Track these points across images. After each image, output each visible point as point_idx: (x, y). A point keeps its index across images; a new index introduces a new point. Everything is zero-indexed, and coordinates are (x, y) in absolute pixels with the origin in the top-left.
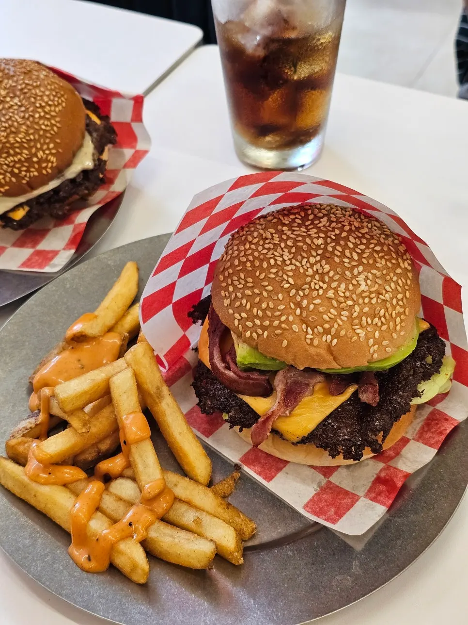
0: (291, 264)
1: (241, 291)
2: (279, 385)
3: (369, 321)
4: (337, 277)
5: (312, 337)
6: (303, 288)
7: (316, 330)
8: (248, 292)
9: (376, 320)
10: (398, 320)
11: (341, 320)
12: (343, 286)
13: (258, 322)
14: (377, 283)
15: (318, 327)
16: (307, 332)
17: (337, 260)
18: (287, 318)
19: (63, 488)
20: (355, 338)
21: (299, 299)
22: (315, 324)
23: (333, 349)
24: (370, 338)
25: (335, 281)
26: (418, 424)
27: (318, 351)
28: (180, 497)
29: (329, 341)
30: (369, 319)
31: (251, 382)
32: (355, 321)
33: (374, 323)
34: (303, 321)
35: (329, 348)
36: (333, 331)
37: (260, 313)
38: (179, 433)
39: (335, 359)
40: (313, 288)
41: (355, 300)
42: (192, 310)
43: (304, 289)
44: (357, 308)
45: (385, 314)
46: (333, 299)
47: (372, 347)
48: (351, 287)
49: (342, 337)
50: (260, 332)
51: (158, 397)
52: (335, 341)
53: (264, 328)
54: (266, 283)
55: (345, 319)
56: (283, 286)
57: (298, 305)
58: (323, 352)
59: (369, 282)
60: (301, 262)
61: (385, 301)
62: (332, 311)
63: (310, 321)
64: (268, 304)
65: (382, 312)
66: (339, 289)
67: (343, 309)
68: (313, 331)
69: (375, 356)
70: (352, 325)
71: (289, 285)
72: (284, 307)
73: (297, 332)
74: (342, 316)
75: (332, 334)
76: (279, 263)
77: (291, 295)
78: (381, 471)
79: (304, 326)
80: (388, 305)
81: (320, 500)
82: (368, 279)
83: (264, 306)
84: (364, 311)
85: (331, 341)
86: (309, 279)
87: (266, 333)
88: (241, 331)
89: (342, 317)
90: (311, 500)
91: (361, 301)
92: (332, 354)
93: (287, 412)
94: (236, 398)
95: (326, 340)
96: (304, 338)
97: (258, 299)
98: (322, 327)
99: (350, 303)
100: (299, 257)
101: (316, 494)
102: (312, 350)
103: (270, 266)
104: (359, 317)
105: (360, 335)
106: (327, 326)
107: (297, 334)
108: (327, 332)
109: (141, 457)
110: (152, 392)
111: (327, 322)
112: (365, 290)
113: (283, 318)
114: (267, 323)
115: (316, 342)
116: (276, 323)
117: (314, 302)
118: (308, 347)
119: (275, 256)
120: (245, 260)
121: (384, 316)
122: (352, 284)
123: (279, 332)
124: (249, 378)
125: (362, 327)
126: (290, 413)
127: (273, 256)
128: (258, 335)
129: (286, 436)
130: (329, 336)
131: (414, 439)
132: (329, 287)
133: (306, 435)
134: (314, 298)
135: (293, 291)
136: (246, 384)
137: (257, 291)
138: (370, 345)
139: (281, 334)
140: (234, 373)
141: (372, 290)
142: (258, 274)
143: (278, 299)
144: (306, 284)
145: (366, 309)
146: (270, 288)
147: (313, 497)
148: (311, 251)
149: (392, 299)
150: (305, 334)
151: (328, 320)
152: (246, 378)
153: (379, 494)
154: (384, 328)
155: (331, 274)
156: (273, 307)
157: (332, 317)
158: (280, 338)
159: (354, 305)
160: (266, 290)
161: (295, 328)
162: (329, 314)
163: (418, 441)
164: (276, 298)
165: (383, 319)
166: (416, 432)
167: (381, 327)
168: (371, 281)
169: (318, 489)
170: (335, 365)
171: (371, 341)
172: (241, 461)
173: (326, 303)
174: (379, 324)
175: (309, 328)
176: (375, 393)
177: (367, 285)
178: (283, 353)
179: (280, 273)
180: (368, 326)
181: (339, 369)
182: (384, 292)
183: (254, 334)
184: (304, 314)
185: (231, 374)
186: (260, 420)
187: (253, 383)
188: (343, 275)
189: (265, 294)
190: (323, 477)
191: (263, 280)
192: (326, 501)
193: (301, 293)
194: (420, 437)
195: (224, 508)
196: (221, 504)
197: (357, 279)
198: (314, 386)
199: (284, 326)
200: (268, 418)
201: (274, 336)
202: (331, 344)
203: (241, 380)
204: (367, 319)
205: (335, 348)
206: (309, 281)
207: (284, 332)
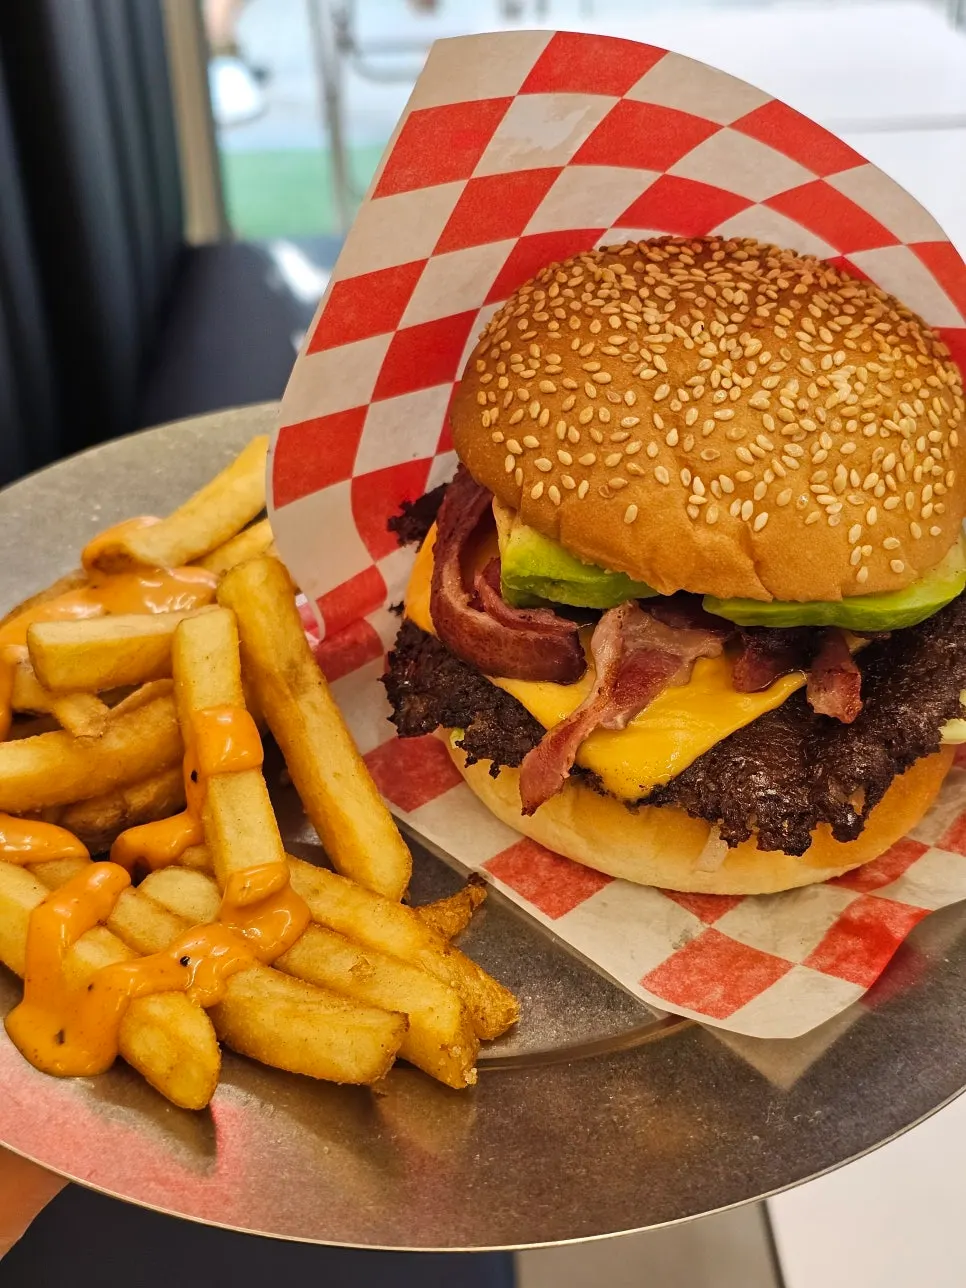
0: (663, 331)
1: (530, 384)
2: (604, 647)
3: (855, 478)
4: (777, 366)
5: (704, 500)
6: (689, 382)
7: (714, 484)
8: (548, 385)
9: (873, 477)
10: (928, 490)
11: (783, 463)
12: (793, 387)
13: (566, 457)
14: (879, 392)
15: (723, 478)
16: (690, 489)
17: (781, 333)
18: (643, 449)
19: (23, 871)
20: (815, 515)
21: (676, 406)
22: (715, 468)
23: (755, 537)
24: (855, 523)
25: (774, 373)
26: (951, 812)
27: (717, 539)
28: (323, 920)
29: (746, 517)
30: (854, 474)
31: (532, 635)
32: (818, 473)
33: (867, 485)
34: (683, 461)
35: (745, 536)
36: (760, 488)
37: (575, 435)
38: (336, 775)
39: (758, 566)
40: (715, 384)
41: (823, 420)
42: (399, 513)
43: (692, 387)
44: (826, 440)
45: (895, 468)
46: (766, 411)
47: (858, 548)
48: (813, 391)
49: (784, 507)
50: (569, 482)
51: (290, 686)
52: (762, 519)
53: (582, 472)
54: (595, 366)
55: (792, 463)
56: (639, 375)
57: (676, 420)
58: (727, 542)
59: (859, 386)
60: (688, 330)
61: (899, 435)
62: (762, 439)
63: (702, 460)
64: (596, 413)
65: (890, 460)
66: (782, 391)
67: (789, 438)
68: (707, 486)
69: (864, 573)
70: (811, 483)
71: (655, 372)
72: (636, 420)
73: (667, 486)
74: (787, 454)
75: (757, 498)
76: (632, 326)
77: (657, 397)
78: (851, 906)
79: (685, 473)
80: (906, 448)
81: (687, 969)
82: (858, 380)
83: (586, 415)
84: (844, 449)
85: (752, 519)
86: (707, 364)
87: (584, 486)
88: (519, 484)
89: (784, 457)
90: (662, 968)
91: (837, 425)
92: (751, 553)
93: (619, 719)
94: (491, 688)
95: (740, 515)
96: (682, 501)
97: (570, 401)
98: (732, 476)
99: (809, 424)
100: (685, 319)
101: (676, 956)
102: (702, 537)
103: (608, 329)
104: (830, 464)
105: (829, 509)
106: (745, 475)
107: (665, 489)
108: (743, 490)
109: (233, 809)
110: (277, 670)
111: (747, 465)
112: (849, 402)
113: (633, 447)
114: (590, 458)
115: (712, 515)
116: (614, 458)
117: (718, 414)
118: (689, 526)
119: (622, 311)
120: (546, 317)
121: (894, 472)
122: (818, 385)
123: (618, 481)
124: (534, 627)
125: (834, 490)
126: (626, 722)
127: (617, 310)
128: (565, 492)
129: (609, 784)
130: (749, 504)
131: (938, 846)
132: (757, 385)
133: (664, 783)
134: (717, 405)
135: (663, 391)
136: (520, 641)
137: (570, 383)
138: (853, 540)
139: (625, 487)
140: (493, 613)
141: (867, 403)
142: (576, 344)
143: (624, 402)
144: (699, 373)
145: (849, 447)
146: (604, 377)
147: (669, 961)
148: (717, 310)
149: (915, 436)
150: (685, 491)
151: (751, 459)
152: (518, 623)
153: (845, 957)
154: (892, 501)
155: (765, 358)
156: (607, 420)
157: (761, 452)
158: (621, 499)
159: (820, 433)
160: (594, 382)
161: (662, 473)
162: (752, 446)
163: (949, 849)
164: (619, 400)
165: (890, 479)
166: (944, 831)
167: (884, 498)
168: (865, 385)
169: (683, 945)
170: (757, 588)
171: (856, 531)
172: (487, 868)
173: (748, 417)
174: (880, 490)
175: (697, 480)
176: (851, 690)
177: (854, 391)
178: (624, 541)
179: (634, 347)
180: (850, 491)
181: (763, 603)
182: (896, 414)
183: (554, 491)
184: (689, 444)
185: (483, 619)
186: (546, 739)
187: (537, 641)
188: (793, 364)
189: (591, 390)
190: (695, 919)
191: (586, 358)
192: (701, 971)
193: (684, 394)
194: (955, 842)
195: (438, 952)
196: (431, 941)
197: (829, 376)
198: (694, 662)
199: (633, 466)
200: (567, 730)
201: (605, 494)
202: (753, 525)
203: (504, 629)
204: (849, 473)
205: (762, 535)
206: (707, 367)
207: (632, 483)
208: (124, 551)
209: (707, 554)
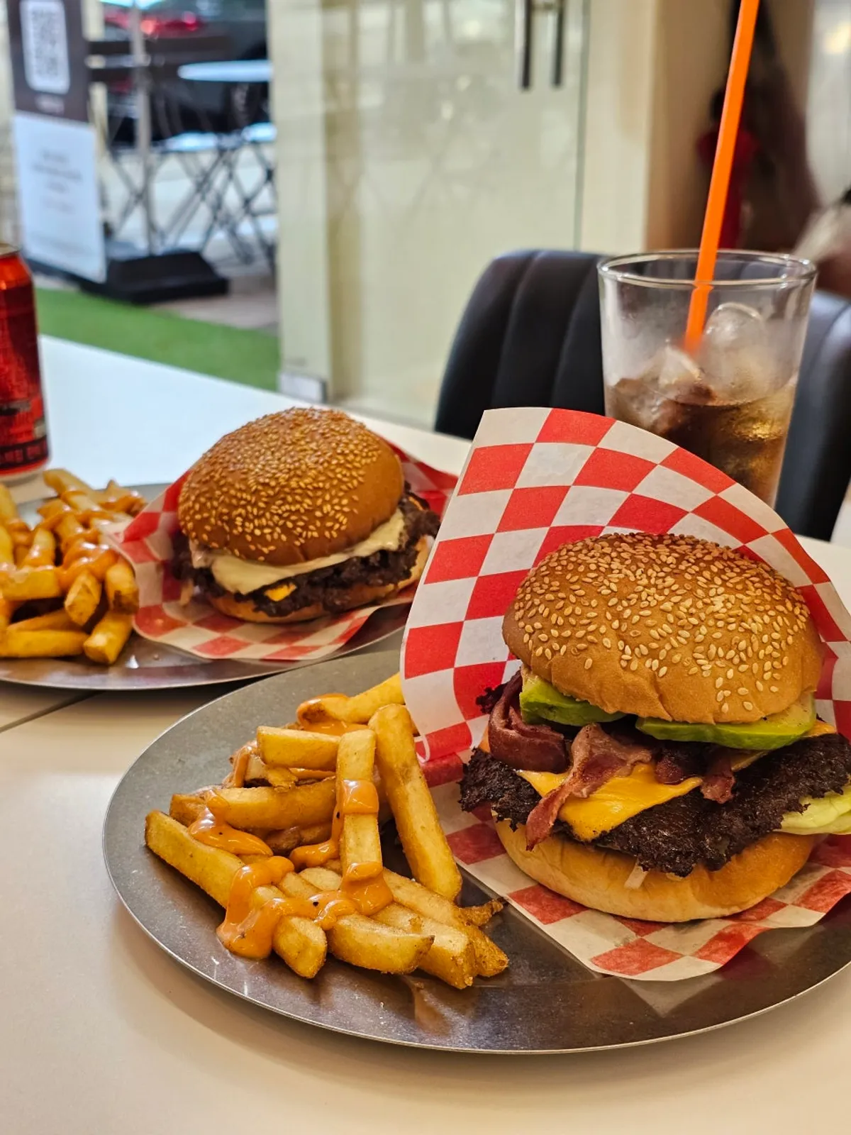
0: (620, 572)
1: (541, 597)
2: (579, 751)
3: (721, 653)
4: (681, 592)
5: (631, 658)
6: (629, 597)
7: (637, 650)
8: (550, 596)
9: (732, 653)
10: (768, 665)
11: (677, 640)
12: (688, 603)
13: (555, 632)
14: (741, 609)
15: (641, 646)
16: (623, 652)
17: (688, 576)
18: (597, 629)
19: (235, 856)
20: (695, 669)
21: (620, 608)
22: (638, 641)
23: (659, 680)
24: (719, 676)
25: (679, 595)
26: (805, 887)
27: (636, 679)
28: (400, 900)
29: (654, 669)
30: (720, 650)
31: (538, 741)
32: (698, 648)
33: (728, 657)
34: (620, 635)
35: (654, 681)
36: (663, 654)
37: (561, 621)
38: (423, 828)
39: (661, 698)
40: (644, 598)
41: (703, 619)
42: (485, 694)
43: (630, 600)
44: (704, 630)
45: (747, 648)
46: (669, 612)
47: (721, 691)
48: (700, 604)
49: (675, 664)
50: (556, 646)
51: (403, 778)
52: (664, 670)
53: (563, 640)
54: (578, 587)
55: (683, 640)
56: (600, 592)
57: (618, 616)
58: (645, 685)
59: (729, 605)
60: (634, 573)
61: (749, 631)
62: (665, 626)
63: (631, 636)
64: (573, 610)
65: (743, 645)
66: (682, 603)
67: (682, 627)
68: (633, 651)
69: (726, 707)
70: (694, 653)
71: (609, 591)
72: (596, 614)
73: (609, 649)
74: (679, 636)
75: (661, 658)
76: (602, 569)
77: (610, 604)
78: (727, 928)
79: (621, 643)
80: (754, 639)
81: (621, 956)
82: (729, 602)
83: (568, 611)
84: (714, 636)
85: (658, 670)
86: (641, 588)
87: (564, 648)
88: (530, 649)
89: (678, 638)
90: (605, 955)
91: (711, 622)
92: (657, 689)
93: (584, 791)
94: (516, 776)
95: (651, 668)
96: (617, 658)
97: (561, 604)
98: (647, 646)
99: (694, 621)
100: (634, 567)
101: (616, 950)
102: (628, 678)
103: (588, 570)
104: (705, 642)
105: (703, 667)
106: (654, 645)
107: (608, 651)
108: (653, 654)
109: (356, 833)
110: (395, 766)
111: (655, 640)
112: (721, 612)
113: (592, 628)
114: (567, 633)
115: (634, 666)
116: (580, 633)
117: (642, 613)
118: (621, 671)
119: (598, 562)
120: (556, 564)
121: (746, 651)
122: (703, 602)
123: (582, 646)
124: (538, 735)
125: (708, 658)
126: (590, 793)
127: (596, 562)
128: (554, 652)
129: (576, 832)
130: (656, 662)
131: (793, 904)
132: (668, 598)
133: (608, 829)
134: (643, 609)
135: (613, 601)
136: (531, 744)
137: (561, 595)
138: (718, 686)
139: (586, 649)
140: (516, 727)
141: (731, 613)
142: (568, 577)
143: (590, 605)
144: (635, 593)
145: (718, 635)
146: (582, 592)
147: (611, 952)
148: (654, 565)
149: (761, 634)
150: (621, 653)
151: (658, 637)
152: (530, 733)
153: (716, 951)
154: (743, 667)
155: (675, 587)
156: (580, 613)
157: (664, 634)
158: (583, 655)
159: (701, 626)
160: (575, 595)
161: (607, 642)
162: (659, 630)
163: (799, 905)
164: (587, 604)
165: (742, 655)
166: (798, 897)
167: (738, 665)
168: (733, 604)
169: (622, 945)
170: (661, 711)
171: (720, 682)
172: (510, 896)
173: (659, 616)
174: (736, 660)
175: (627, 647)
176: (727, 785)
177: (725, 607)
178: (585, 679)
179: (600, 579)
180: (717, 659)
181: (665, 721)
182: (750, 620)
183: (548, 652)
184: (624, 628)
185: (513, 733)
186: (542, 801)
187: (540, 744)
188: (691, 592)
189: (573, 599)
190: (634, 934)
191: (573, 583)
192: (629, 957)
193: (625, 603)
194: (803, 902)
196: (460, 917)
197: (712, 599)
198: (633, 765)
199: (590, 637)
200: (554, 796)
201: (575, 652)
202: (658, 674)
203: (523, 738)
204: (718, 649)
205: (663, 679)
206: (640, 590)
207: (590, 647)
208: (322, 708)
209: (630, 687)
